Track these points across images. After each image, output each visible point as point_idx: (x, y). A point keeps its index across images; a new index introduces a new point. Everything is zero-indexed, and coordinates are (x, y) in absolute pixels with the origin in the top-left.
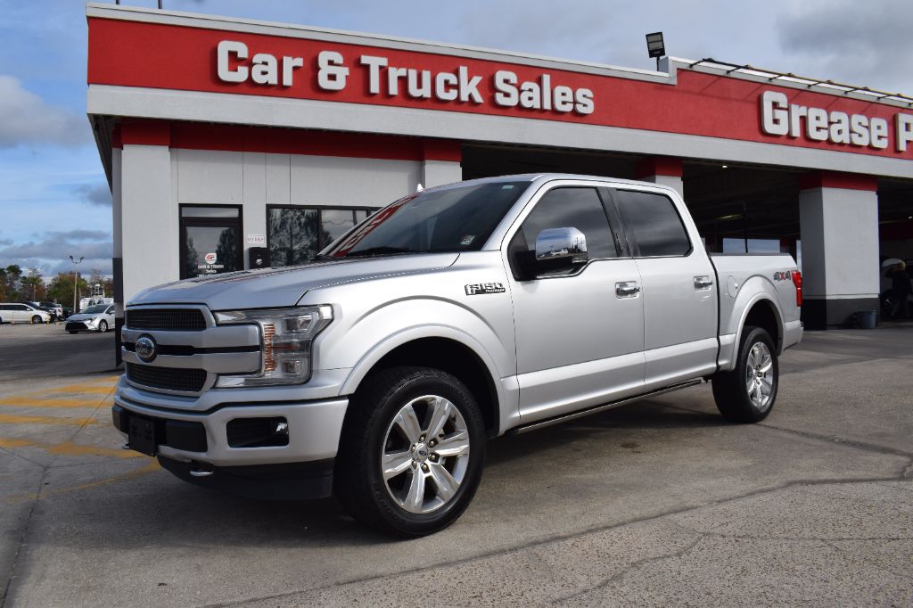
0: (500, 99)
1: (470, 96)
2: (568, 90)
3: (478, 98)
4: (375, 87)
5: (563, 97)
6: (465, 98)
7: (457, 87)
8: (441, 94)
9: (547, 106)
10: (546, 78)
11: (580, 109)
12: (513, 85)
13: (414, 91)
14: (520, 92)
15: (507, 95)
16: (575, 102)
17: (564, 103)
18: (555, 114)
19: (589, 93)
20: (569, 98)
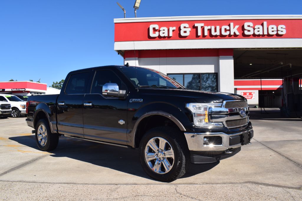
0: (246, 33)
1: (234, 33)
2: (275, 27)
3: (237, 33)
4: (200, 33)
5: (272, 29)
6: (232, 34)
7: (230, 30)
8: (224, 33)
9: (266, 33)
10: (265, 23)
11: (280, 33)
12: (251, 27)
13: (213, 33)
14: (254, 29)
15: (249, 31)
16: (277, 31)
17: (273, 31)
18: (269, 36)
19: (284, 26)
20: (275, 29)
